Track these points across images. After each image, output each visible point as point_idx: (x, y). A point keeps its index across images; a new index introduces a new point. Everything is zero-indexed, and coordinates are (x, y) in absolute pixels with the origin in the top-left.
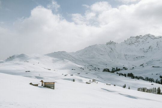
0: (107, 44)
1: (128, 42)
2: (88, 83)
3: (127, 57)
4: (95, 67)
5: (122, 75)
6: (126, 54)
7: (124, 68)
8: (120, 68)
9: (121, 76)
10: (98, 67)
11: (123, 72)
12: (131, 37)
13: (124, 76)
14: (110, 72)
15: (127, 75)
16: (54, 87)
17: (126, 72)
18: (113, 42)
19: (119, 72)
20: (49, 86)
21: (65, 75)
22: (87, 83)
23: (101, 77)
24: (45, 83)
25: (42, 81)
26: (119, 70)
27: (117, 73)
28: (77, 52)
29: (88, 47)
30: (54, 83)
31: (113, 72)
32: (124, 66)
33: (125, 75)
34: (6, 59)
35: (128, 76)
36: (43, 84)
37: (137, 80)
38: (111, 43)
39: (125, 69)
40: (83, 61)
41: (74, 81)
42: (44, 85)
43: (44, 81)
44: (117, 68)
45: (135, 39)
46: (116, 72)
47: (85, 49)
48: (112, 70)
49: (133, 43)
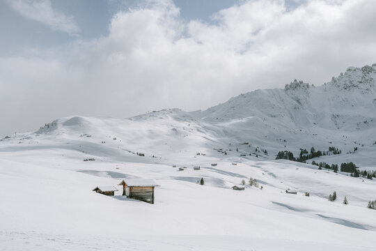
0: (287, 88)
1: (342, 83)
2: (239, 189)
3: (339, 121)
4: (256, 146)
5: (327, 167)
6: (336, 113)
7: (331, 149)
8: (322, 151)
9: (324, 171)
10: (265, 148)
11: (330, 160)
12: (349, 70)
13: (331, 172)
14: (294, 160)
15: (339, 168)
16: (153, 197)
17: (338, 160)
18: (301, 82)
19: (318, 160)
20: (140, 195)
21: (181, 169)
22: (235, 188)
23: (270, 174)
24: (131, 188)
25: (124, 184)
26: (319, 154)
27: (314, 163)
28: (209, 109)
29: (238, 97)
30: (153, 187)
31: (302, 159)
32: (332, 146)
33: (335, 168)
34: (38, 129)
35: (342, 170)
36: (127, 190)
37: (367, 181)
38: (296, 85)
39: (335, 153)
40: (225, 131)
41: (202, 182)
42: (128, 193)
43: (129, 183)
44: (313, 150)
45: (360, 73)
46: (310, 161)
47: (229, 102)
48: (301, 154)
49: (355, 83)
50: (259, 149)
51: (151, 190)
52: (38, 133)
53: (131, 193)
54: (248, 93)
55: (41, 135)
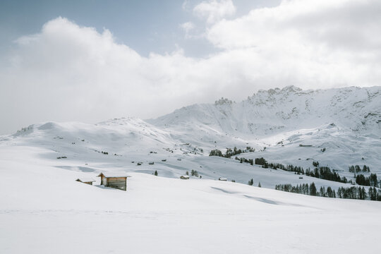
0: (216, 103)
1: (255, 101)
2: (185, 178)
3: (253, 128)
4: (194, 146)
5: (246, 161)
6: (251, 122)
7: (248, 148)
8: (242, 150)
9: (244, 164)
10: (201, 148)
11: (247, 156)
12: (259, 92)
13: (249, 164)
14: (222, 156)
15: (254, 162)
16: (126, 186)
17: (252, 156)
18: (227, 100)
19: (240, 156)
20: (114, 184)
21: (139, 164)
22: (182, 178)
23: (206, 167)
24: (108, 178)
25: (102, 175)
26: (240, 152)
27: (236, 159)
28: (159, 118)
29: (181, 109)
30: (126, 178)
31: (228, 156)
32: (248, 146)
33: (251, 162)
35: (256, 163)
36: (105, 180)
37: (273, 171)
38: (223, 102)
39: (251, 151)
40: (171, 135)
41: (156, 174)
42: (105, 182)
43: (107, 175)
44: (235, 149)
45: (267, 94)
46: (233, 157)
47: (174, 113)
48: (227, 152)
49: (264, 102)
50: (197, 148)
51: (124, 180)
52: (15, 135)
53: (108, 183)
54: (188, 107)
55: (18, 138)
